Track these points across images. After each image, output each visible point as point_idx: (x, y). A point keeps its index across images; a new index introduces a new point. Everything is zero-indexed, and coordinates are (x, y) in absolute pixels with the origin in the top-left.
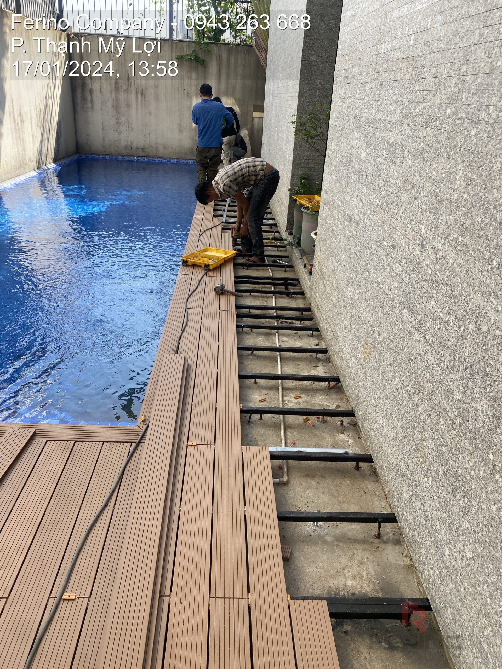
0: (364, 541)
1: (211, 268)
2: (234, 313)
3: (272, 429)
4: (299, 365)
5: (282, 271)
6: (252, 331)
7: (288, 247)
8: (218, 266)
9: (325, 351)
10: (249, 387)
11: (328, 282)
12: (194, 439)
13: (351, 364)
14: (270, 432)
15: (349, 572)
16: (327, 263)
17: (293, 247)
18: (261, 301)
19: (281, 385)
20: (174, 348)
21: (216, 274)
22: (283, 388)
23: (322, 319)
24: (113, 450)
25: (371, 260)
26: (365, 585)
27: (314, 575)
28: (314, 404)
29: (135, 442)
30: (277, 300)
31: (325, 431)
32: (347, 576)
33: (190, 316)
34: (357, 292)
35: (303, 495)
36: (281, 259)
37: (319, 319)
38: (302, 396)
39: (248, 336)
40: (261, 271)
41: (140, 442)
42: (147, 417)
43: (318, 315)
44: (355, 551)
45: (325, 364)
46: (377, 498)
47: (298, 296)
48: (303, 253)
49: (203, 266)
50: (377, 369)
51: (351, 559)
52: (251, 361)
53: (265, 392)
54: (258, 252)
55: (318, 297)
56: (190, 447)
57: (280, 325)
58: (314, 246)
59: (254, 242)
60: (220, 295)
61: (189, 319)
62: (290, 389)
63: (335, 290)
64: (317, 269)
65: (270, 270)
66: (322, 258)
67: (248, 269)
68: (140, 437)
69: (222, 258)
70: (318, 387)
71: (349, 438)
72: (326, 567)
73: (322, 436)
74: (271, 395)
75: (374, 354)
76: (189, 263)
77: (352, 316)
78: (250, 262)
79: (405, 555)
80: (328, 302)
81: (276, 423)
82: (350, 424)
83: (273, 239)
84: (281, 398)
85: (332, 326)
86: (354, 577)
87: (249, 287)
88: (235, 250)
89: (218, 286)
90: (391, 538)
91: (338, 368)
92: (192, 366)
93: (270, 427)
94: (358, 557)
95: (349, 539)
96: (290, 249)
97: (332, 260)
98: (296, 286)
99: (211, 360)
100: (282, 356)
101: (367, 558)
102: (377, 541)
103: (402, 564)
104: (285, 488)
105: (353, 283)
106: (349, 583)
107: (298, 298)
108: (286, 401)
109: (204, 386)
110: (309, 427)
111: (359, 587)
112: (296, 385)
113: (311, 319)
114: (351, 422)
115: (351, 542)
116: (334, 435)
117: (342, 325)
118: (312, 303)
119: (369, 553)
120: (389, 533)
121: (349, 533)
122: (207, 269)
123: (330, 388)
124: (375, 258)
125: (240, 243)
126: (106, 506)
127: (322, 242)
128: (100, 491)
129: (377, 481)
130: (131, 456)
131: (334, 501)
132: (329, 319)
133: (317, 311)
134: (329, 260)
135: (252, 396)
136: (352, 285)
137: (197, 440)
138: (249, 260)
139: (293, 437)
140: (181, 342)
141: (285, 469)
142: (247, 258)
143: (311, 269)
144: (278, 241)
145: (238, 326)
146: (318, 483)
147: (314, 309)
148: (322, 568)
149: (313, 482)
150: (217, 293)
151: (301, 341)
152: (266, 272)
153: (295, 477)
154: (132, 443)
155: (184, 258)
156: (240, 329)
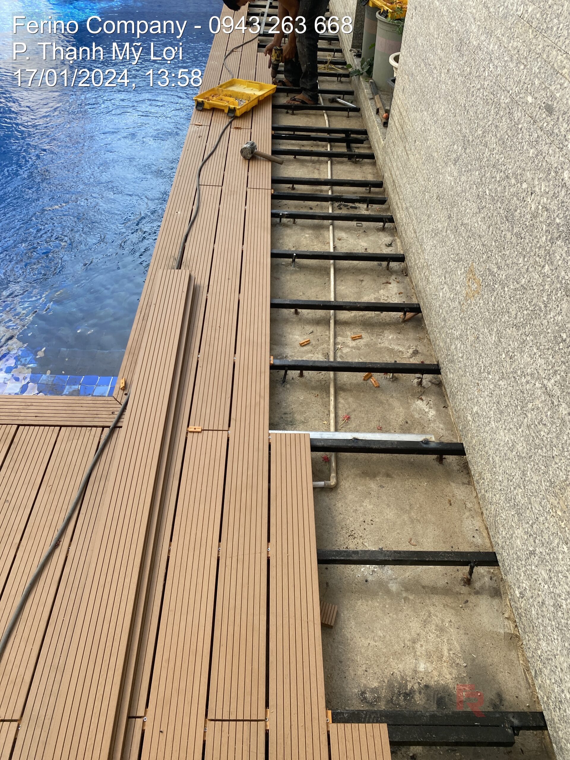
0: (446, 591)
1: (238, 113)
2: (270, 192)
3: (316, 392)
4: (362, 281)
5: (343, 116)
6: (294, 223)
7: (354, 78)
8: (249, 110)
9: (401, 259)
10: (287, 321)
11: (413, 148)
12: (197, 423)
13: (441, 294)
14: (314, 399)
15: (422, 646)
16: (413, 115)
17: (361, 79)
18: (311, 169)
19: (333, 317)
20: (176, 256)
21: (245, 124)
22: (336, 322)
23: (399, 205)
24: (75, 441)
25: (496, 127)
26: (445, 671)
27: (370, 653)
28: (381, 348)
29: (109, 427)
30: (334, 167)
31: (394, 395)
32: (418, 653)
33: (202, 199)
34: (463, 178)
35: (358, 508)
36: (342, 96)
37: (395, 204)
38: (364, 335)
39: (288, 231)
40: (313, 117)
41: (116, 427)
42: (129, 382)
43: (394, 198)
44: (432, 609)
45: (400, 279)
46: (467, 514)
47: (366, 160)
48: (376, 89)
49: (226, 111)
50: (489, 322)
51: (425, 623)
52: (292, 274)
53: (309, 328)
54: (308, 86)
55: (395, 169)
56: (192, 434)
57: (338, 212)
58: (394, 81)
59: (304, 68)
60: (249, 160)
61: (202, 204)
62: (346, 323)
63: (423, 164)
64: (397, 121)
65: (325, 115)
66: (406, 104)
67: (293, 114)
68: (116, 416)
69: (255, 97)
70: (388, 319)
71: (430, 408)
72: (388, 637)
73: (389, 405)
74: (318, 334)
75: (486, 296)
76: (206, 106)
77: (450, 217)
78: (296, 103)
79: (506, 615)
80: (412, 181)
81: (323, 383)
82: (433, 383)
83: (332, 63)
84: (332, 340)
85: (415, 221)
86: (429, 656)
87: (293, 144)
88: (274, 83)
89: (245, 146)
90: (487, 584)
91: (420, 291)
92: (202, 289)
93: (314, 390)
94: (436, 620)
95: (424, 587)
96: (357, 82)
97: (422, 111)
98: (362, 143)
99: (230, 277)
100: (337, 266)
101: (450, 621)
102: (465, 589)
103: (502, 631)
104: (332, 495)
105: (456, 161)
106: (422, 667)
107: (365, 163)
108: (339, 343)
109: (218, 325)
110: (371, 388)
111: (435, 673)
112: (355, 317)
113: (382, 202)
114: (434, 381)
115: (426, 592)
116: (408, 403)
117: (431, 226)
118: (386, 175)
119: (453, 611)
120: (484, 576)
121: (425, 576)
122: (232, 115)
123: (405, 321)
124: (504, 125)
125: (283, 69)
126: (56, 545)
127: (407, 77)
128: (50, 517)
129: (469, 483)
130: (100, 452)
131: (404, 519)
132: (411, 210)
133: (393, 190)
134: (417, 111)
135: (291, 336)
136: (455, 164)
137: (202, 422)
138: (295, 100)
139: (347, 406)
140: (187, 244)
141: (334, 464)
142: (293, 95)
143: (387, 118)
144: (340, 66)
145: (273, 215)
146: (382, 487)
147: (388, 185)
148: (382, 639)
149: (373, 485)
150: (245, 158)
151: (366, 239)
152: (320, 119)
153: (348, 477)
154: (103, 427)
155: (198, 97)
156: (278, 220)
